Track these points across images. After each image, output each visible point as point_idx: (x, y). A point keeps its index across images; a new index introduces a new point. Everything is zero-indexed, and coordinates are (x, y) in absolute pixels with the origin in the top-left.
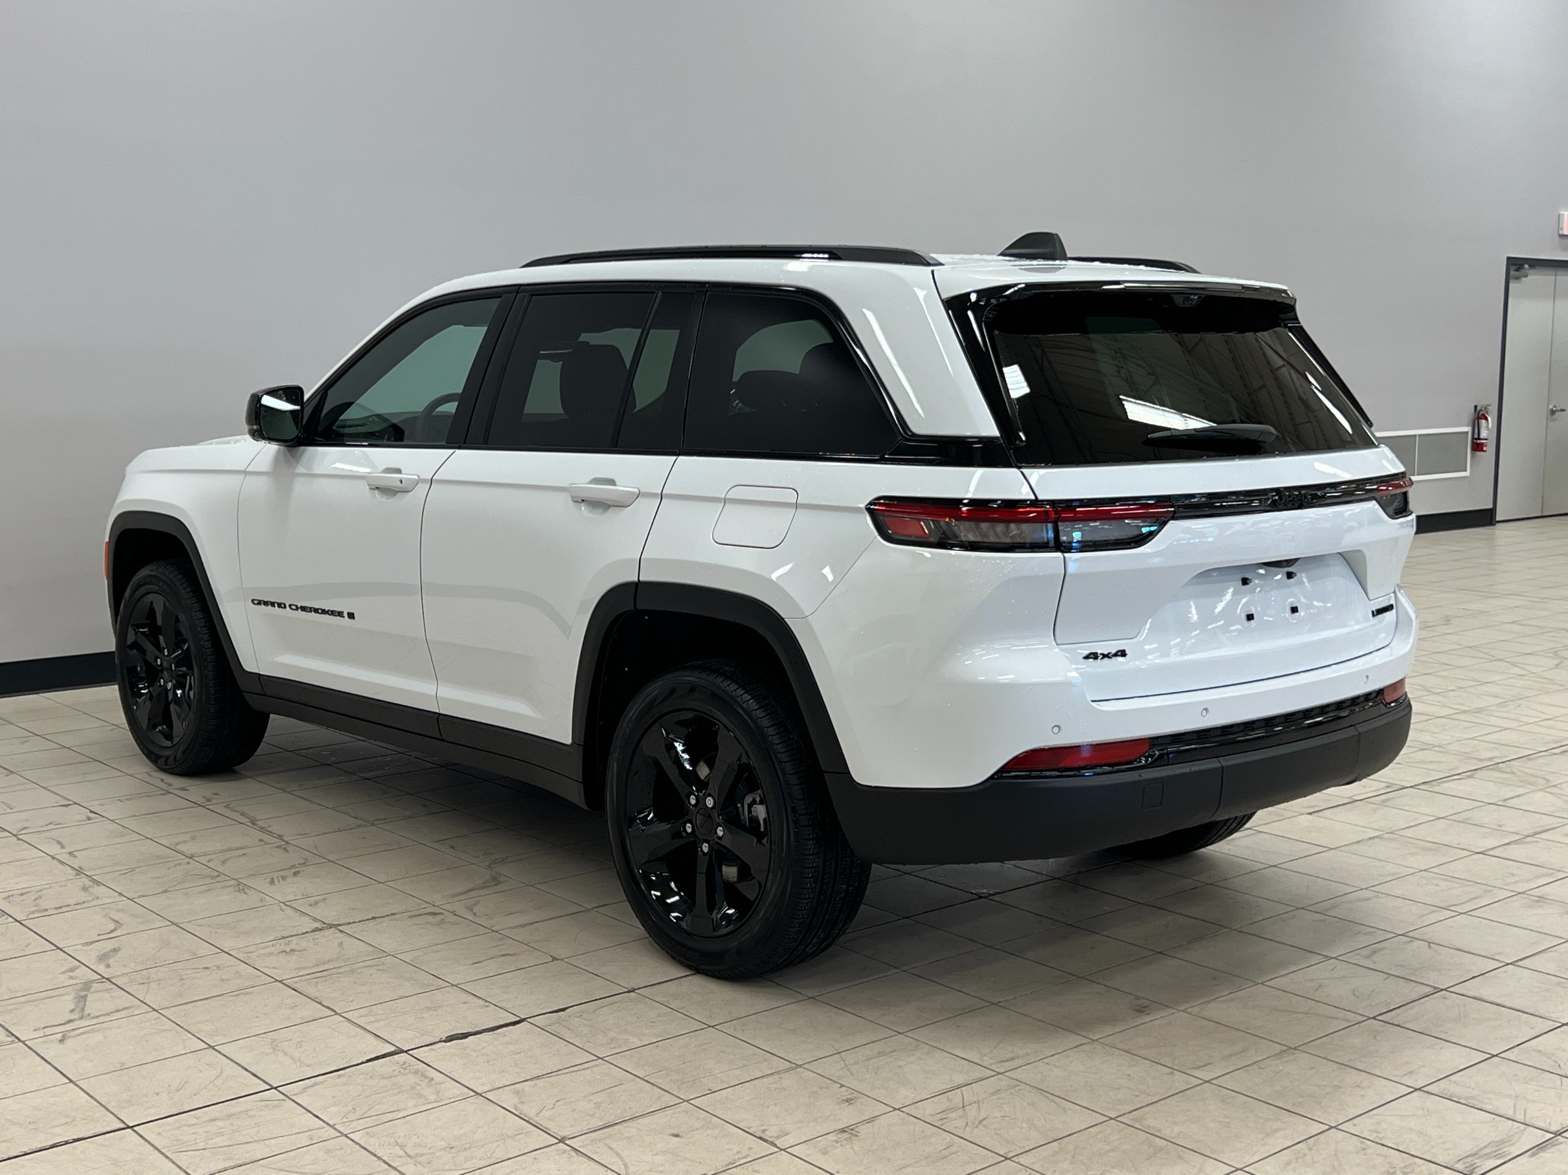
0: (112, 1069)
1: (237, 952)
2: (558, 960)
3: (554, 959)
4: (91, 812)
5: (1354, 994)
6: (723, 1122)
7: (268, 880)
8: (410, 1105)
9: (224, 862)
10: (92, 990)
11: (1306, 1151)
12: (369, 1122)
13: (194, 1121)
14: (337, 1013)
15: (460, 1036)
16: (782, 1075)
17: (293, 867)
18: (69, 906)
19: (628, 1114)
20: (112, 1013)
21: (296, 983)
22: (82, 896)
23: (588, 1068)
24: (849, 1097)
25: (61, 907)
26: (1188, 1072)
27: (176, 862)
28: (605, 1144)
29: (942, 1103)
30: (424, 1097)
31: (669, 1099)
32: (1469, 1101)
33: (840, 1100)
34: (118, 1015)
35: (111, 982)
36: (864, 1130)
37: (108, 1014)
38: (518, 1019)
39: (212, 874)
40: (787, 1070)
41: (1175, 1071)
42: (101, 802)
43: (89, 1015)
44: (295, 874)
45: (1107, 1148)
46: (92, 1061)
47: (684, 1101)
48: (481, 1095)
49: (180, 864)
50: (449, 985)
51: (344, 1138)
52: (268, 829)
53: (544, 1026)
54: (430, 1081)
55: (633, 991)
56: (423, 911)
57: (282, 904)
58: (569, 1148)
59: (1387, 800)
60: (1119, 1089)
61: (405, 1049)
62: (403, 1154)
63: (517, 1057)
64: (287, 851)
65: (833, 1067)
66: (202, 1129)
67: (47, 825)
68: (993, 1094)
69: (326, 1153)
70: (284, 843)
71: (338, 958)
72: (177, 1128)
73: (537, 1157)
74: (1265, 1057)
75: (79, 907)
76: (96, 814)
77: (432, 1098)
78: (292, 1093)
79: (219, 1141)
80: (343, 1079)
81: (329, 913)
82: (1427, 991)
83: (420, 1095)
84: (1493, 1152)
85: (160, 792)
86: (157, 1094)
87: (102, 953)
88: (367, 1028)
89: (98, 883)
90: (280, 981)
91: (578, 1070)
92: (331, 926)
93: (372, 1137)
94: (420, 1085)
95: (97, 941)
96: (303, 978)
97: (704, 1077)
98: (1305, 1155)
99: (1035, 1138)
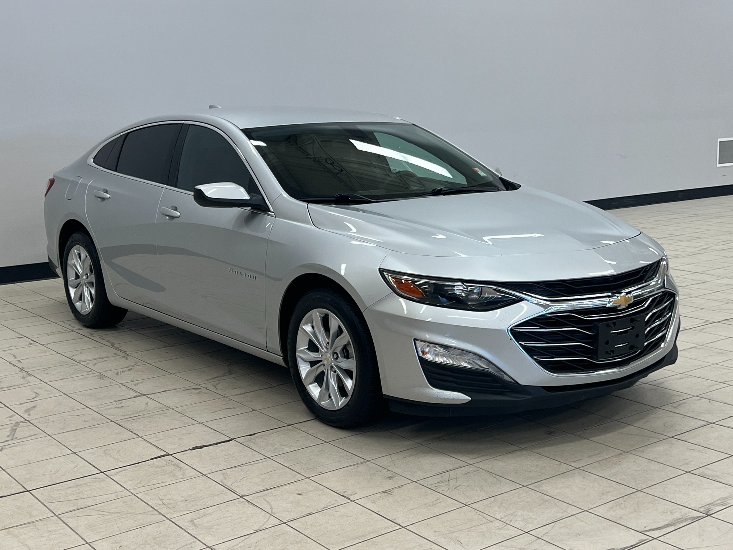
0: (24, 463)
1: (95, 407)
2: (255, 410)
3: (253, 410)
4: (32, 341)
5: (664, 426)
6: (324, 488)
7: (116, 373)
8: (169, 480)
9: (95, 364)
10: (20, 426)
11: (623, 502)
12: (147, 488)
13: (60, 488)
14: (139, 436)
15: (199, 447)
16: (358, 466)
17: (129, 367)
18: (14, 386)
19: (277, 484)
20: (28, 437)
21: (121, 422)
22: (22, 381)
23: (261, 462)
24: (391, 476)
25: (10, 387)
26: (568, 464)
27: (71, 365)
28: (263, 498)
29: (438, 478)
30: (177, 476)
31: (299, 477)
32: (714, 478)
33: (386, 477)
34: (31, 438)
35: (30, 422)
36: (396, 491)
37: (26, 438)
38: (230, 439)
39: (88, 370)
40: (362, 463)
41: (561, 463)
42: (39, 336)
43: (16, 438)
44: (129, 370)
45: (519, 500)
46: (14, 460)
47: (307, 478)
48: (205, 475)
49: (73, 366)
50: (198, 423)
51: (133, 496)
52: (120, 348)
53: (243, 442)
54: (180, 469)
55: (290, 425)
56: (191, 387)
57: (120, 385)
58: (245, 501)
59: (704, 329)
60: (530, 472)
61: (170, 454)
62: (161, 503)
63: (226, 457)
64: (128, 359)
65: (385, 461)
66: (64, 492)
67: (9, 347)
68: (466, 474)
69: (123, 503)
70: (127, 355)
71: (144, 410)
72: (52, 491)
73: (228, 505)
74: (610, 456)
75: (19, 386)
76: (34, 341)
77: (180, 477)
78: (111, 475)
79: (71, 497)
80: (138, 468)
81: (142, 389)
82: (704, 423)
83: (175, 475)
84: (720, 503)
85: (68, 331)
86: (44, 475)
87: (27, 408)
88: (153, 444)
89: (30, 375)
90: (114, 422)
91: (256, 463)
92: (143, 395)
93: (148, 495)
94: (175, 471)
95: (25, 403)
96: (125, 420)
97: (319, 466)
98: (622, 504)
99: (483, 495)
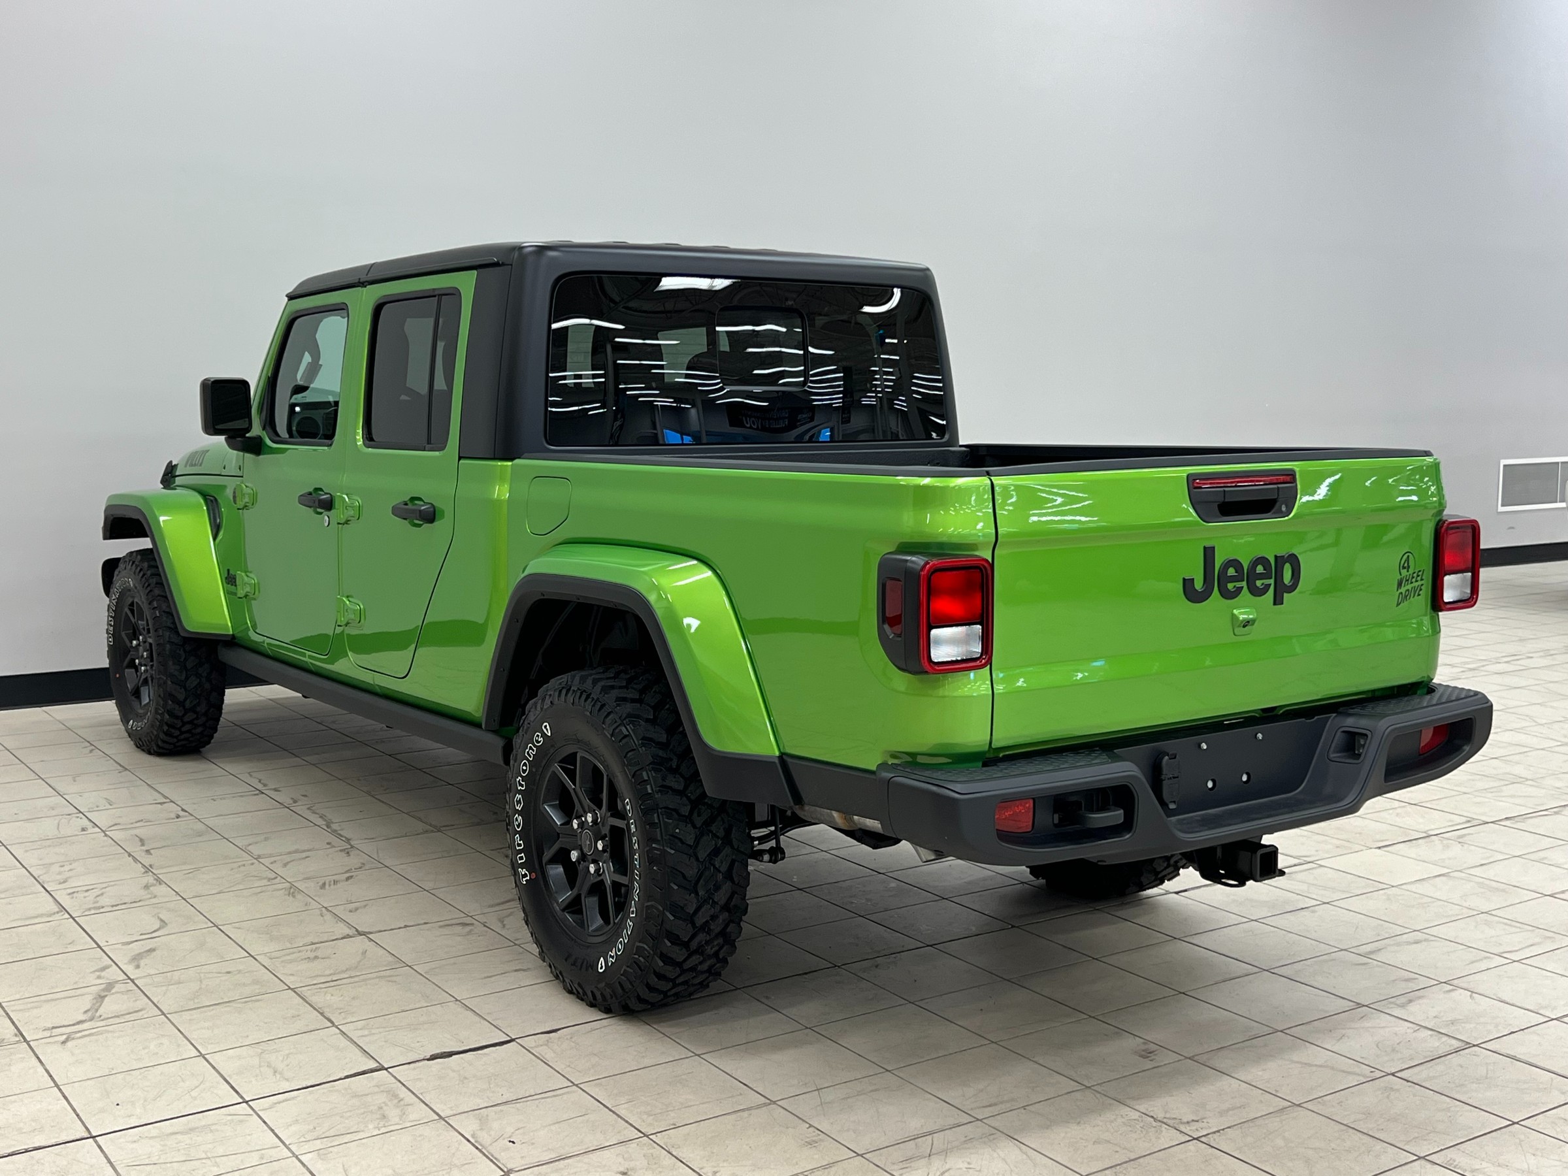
0: (101, 1074)
1: (263, 956)
4: (182, 810)
5: (1377, 1047)
7: (320, 884)
8: (370, 1127)
9: (285, 865)
10: (113, 991)
12: (324, 1143)
13: (155, 1134)
14: (334, 1025)
15: (446, 1054)
16: (753, 1112)
17: (348, 871)
18: (125, 903)
19: (583, 1147)
20: (121, 1015)
21: (307, 991)
22: (142, 894)
23: (560, 1095)
24: (814, 1139)
25: (118, 905)
26: (1178, 1127)
27: (242, 863)
29: (910, 1149)
30: (388, 1118)
31: (630, 1133)
33: (803, 1142)
34: (126, 1018)
35: (135, 984)
37: (118, 1017)
38: (509, 1039)
39: (270, 876)
40: (759, 1106)
42: (196, 800)
43: (100, 1016)
44: (348, 879)
46: (84, 1065)
47: (645, 1135)
48: (443, 1119)
49: (244, 865)
50: (452, 999)
51: (294, 1159)
52: (339, 832)
53: (531, 1048)
54: (399, 1102)
56: (456, 921)
57: (324, 909)
61: (386, 1066)
63: (493, 1079)
64: (349, 855)
65: (807, 1106)
66: (159, 1143)
68: (967, 1142)
70: (349, 847)
71: (355, 967)
72: (135, 1141)
75: (134, 905)
77: (396, 1119)
78: (262, 1108)
79: (171, 1156)
80: (317, 1096)
82: (1459, 1045)
85: (255, 792)
86: (132, 1102)
87: (137, 953)
88: (357, 1042)
89: (160, 881)
90: (293, 989)
91: (549, 1097)
92: (362, 933)
93: (323, 1159)
94: (388, 1106)
95: (136, 941)
96: (315, 987)
97: (674, 1110)
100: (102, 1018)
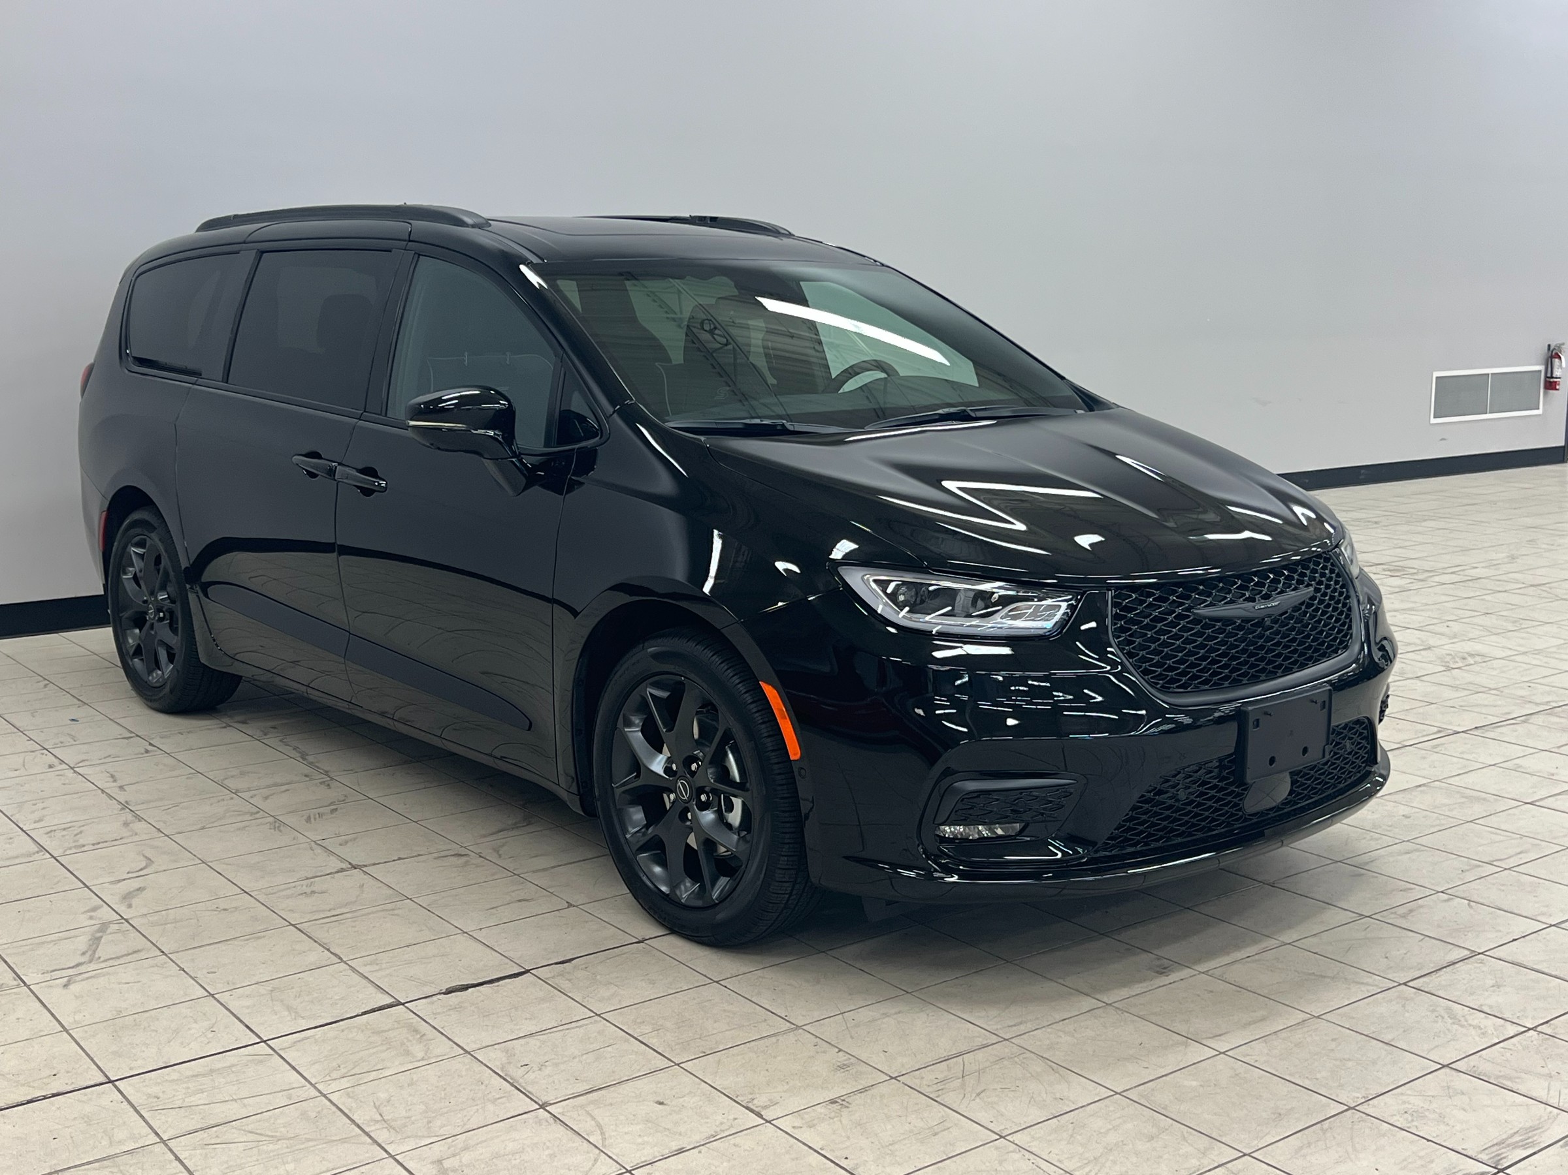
0: (108, 1016)
1: (258, 892)
2: (574, 906)
3: (570, 905)
4: (151, 744)
5: (1386, 957)
6: (711, 1089)
7: (305, 817)
8: (396, 1063)
9: (266, 798)
10: (109, 931)
11: (1322, 1134)
12: (352, 1081)
13: (178, 1076)
14: (342, 961)
15: (461, 988)
16: (780, 1038)
17: (331, 804)
19: (614, 1078)
20: (122, 956)
21: (309, 927)
22: (125, 832)
23: (584, 1025)
24: (845, 1063)
25: (99, 843)
26: (1204, 1041)
27: (221, 798)
28: (586, 1111)
29: (941, 1071)
30: (413, 1054)
31: (660, 1062)
32: (1498, 1080)
33: (835, 1067)
34: (127, 959)
35: (129, 923)
36: (854, 1101)
37: (118, 958)
38: (523, 970)
39: (252, 811)
41: (1190, 1041)
43: (100, 958)
44: (333, 811)
45: (1109, 1126)
46: (91, 1008)
47: (675, 1064)
48: (469, 1053)
49: (223, 800)
50: (460, 932)
51: (323, 1098)
52: (317, 764)
53: (547, 979)
54: (421, 1037)
55: (642, 941)
56: (452, 852)
57: (313, 843)
58: (549, 1115)
61: (402, 1001)
62: (379, 1117)
63: (514, 1012)
64: (330, 788)
65: (833, 1030)
66: (182, 1086)
67: (105, 758)
68: (997, 1062)
69: (302, 1114)
70: (329, 779)
71: (354, 901)
72: (158, 1084)
73: (515, 1124)
74: (1286, 1027)
75: (116, 843)
76: (154, 746)
77: (420, 1055)
78: (281, 1047)
79: (196, 1099)
80: (336, 1033)
81: (355, 854)
82: (1465, 953)
83: (407, 1053)
84: (1522, 1141)
87: (127, 892)
88: (369, 977)
89: (140, 819)
90: (294, 926)
91: (573, 1028)
92: (356, 867)
93: (352, 1097)
94: (410, 1041)
95: (124, 880)
96: (317, 922)
97: (699, 1038)
98: (1319, 1139)
99: (1036, 1115)
100: (102, 959)
